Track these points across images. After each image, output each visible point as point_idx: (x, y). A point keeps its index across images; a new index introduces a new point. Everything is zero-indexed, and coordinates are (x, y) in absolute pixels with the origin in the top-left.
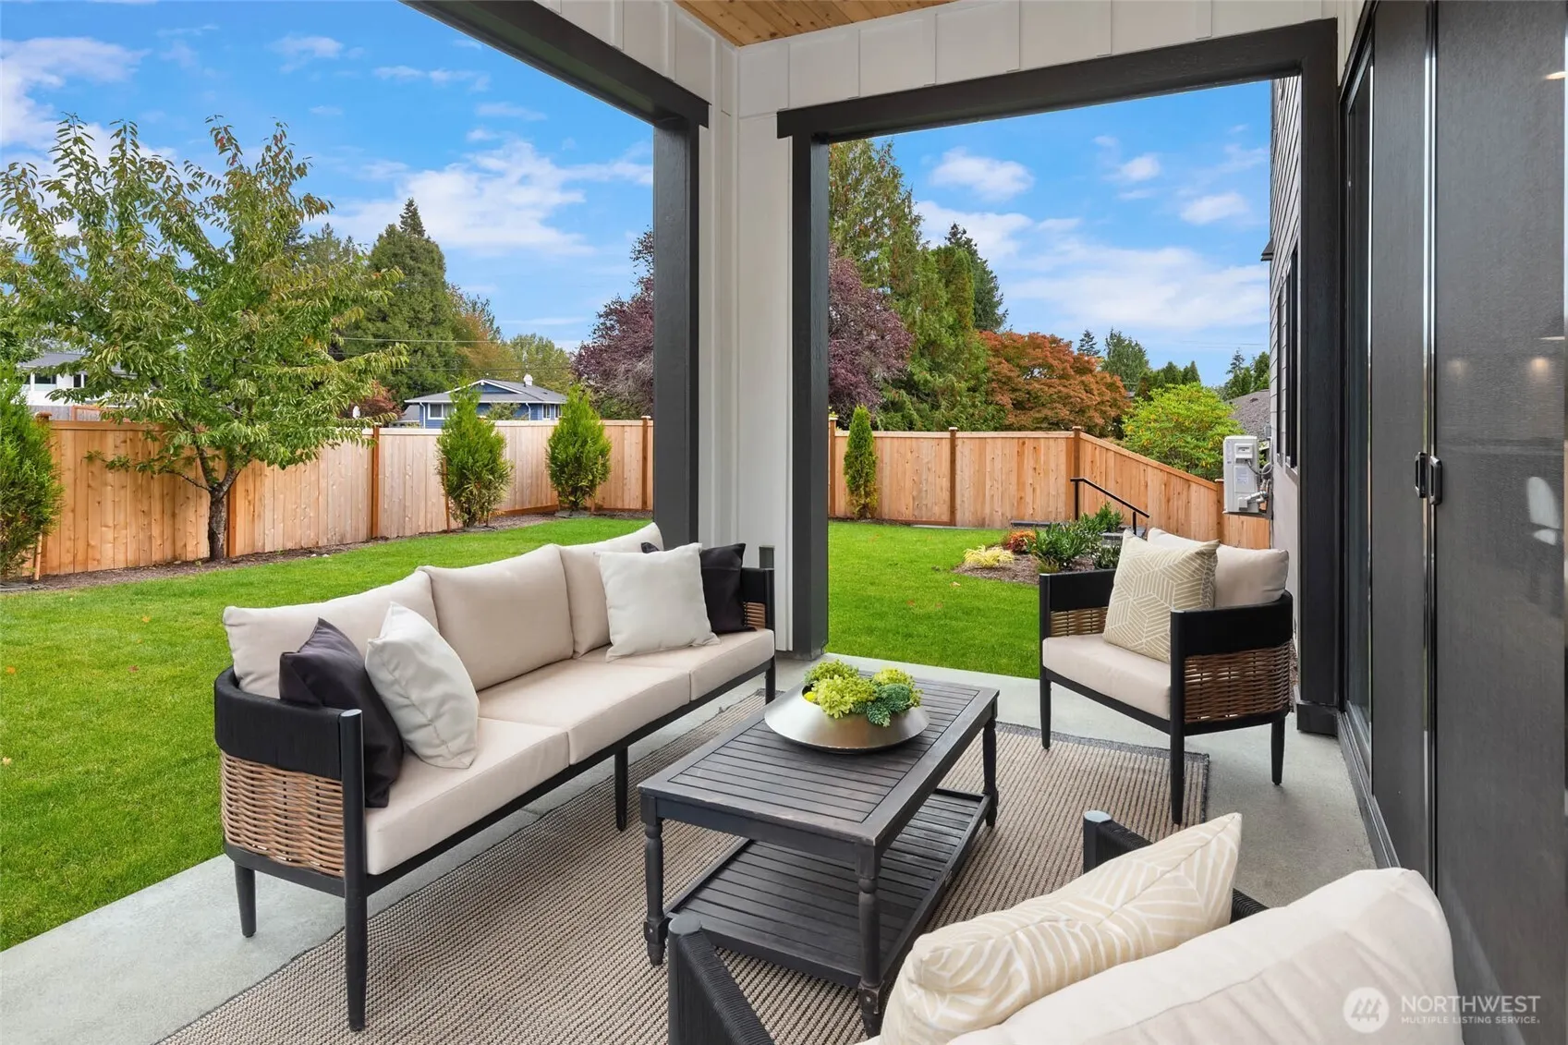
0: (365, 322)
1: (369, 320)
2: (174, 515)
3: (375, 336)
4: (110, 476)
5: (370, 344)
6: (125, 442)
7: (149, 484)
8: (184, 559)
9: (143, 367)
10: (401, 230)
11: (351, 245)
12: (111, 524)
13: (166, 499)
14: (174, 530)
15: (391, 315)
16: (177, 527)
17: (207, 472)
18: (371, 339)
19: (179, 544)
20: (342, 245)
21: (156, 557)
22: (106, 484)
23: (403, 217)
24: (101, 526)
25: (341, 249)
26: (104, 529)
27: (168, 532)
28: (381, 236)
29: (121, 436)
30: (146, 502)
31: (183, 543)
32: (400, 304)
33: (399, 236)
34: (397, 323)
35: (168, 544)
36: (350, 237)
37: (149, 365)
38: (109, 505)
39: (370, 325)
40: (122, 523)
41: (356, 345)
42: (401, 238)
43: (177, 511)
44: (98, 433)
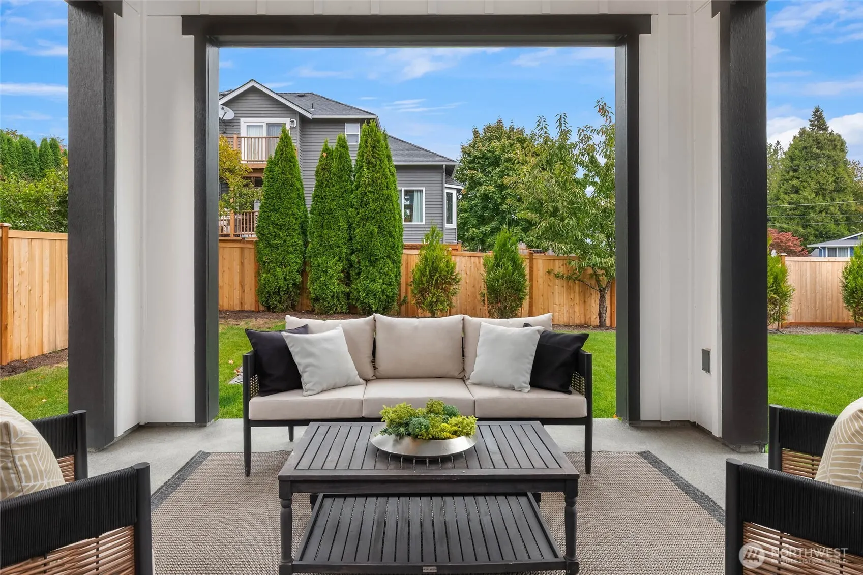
0: (782, 195)
1: (786, 193)
2: (585, 302)
3: (790, 203)
4: (557, 281)
5: (786, 209)
6: (563, 265)
7: (573, 286)
8: (589, 324)
9: (558, 229)
10: (810, 130)
11: (779, 146)
12: (557, 303)
13: (581, 294)
14: (585, 310)
15: (802, 188)
16: (586, 308)
17: (598, 281)
18: (786, 205)
19: (588, 317)
20: (773, 147)
21: (577, 322)
22: (556, 285)
23: (811, 121)
24: (554, 304)
25: (772, 150)
26: (555, 305)
27: (582, 309)
28: (795, 137)
29: (561, 262)
30: (572, 295)
31: (589, 317)
32: (809, 180)
33: (807, 134)
34: (806, 194)
35: (582, 316)
36: (778, 142)
37: (560, 228)
38: (557, 295)
39: (786, 197)
40: (562, 304)
41: (776, 210)
42: (809, 135)
43: (586, 301)
44: (552, 261)
